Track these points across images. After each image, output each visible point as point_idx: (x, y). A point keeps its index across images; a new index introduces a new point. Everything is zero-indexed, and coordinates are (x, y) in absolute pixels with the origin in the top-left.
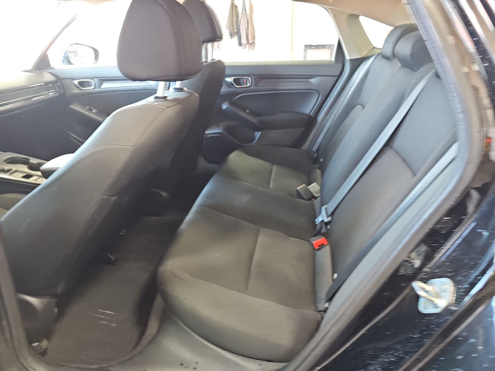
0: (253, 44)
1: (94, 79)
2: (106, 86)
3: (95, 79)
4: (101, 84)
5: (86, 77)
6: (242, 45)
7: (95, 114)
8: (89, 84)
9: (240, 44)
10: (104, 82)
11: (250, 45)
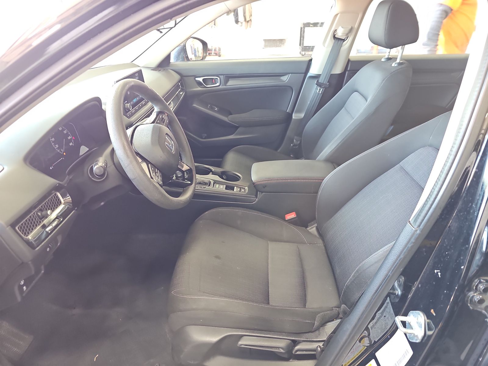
0: (250, 22)
1: (219, 76)
2: (232, 83)
3: (222, 77)
4: (226, 81)
5: (213, 75)
6: (239, 23)
7: (217, 112)
8: (213, 81)
9: (237, 22)
10: (230, 79)
11: (247, 23)
